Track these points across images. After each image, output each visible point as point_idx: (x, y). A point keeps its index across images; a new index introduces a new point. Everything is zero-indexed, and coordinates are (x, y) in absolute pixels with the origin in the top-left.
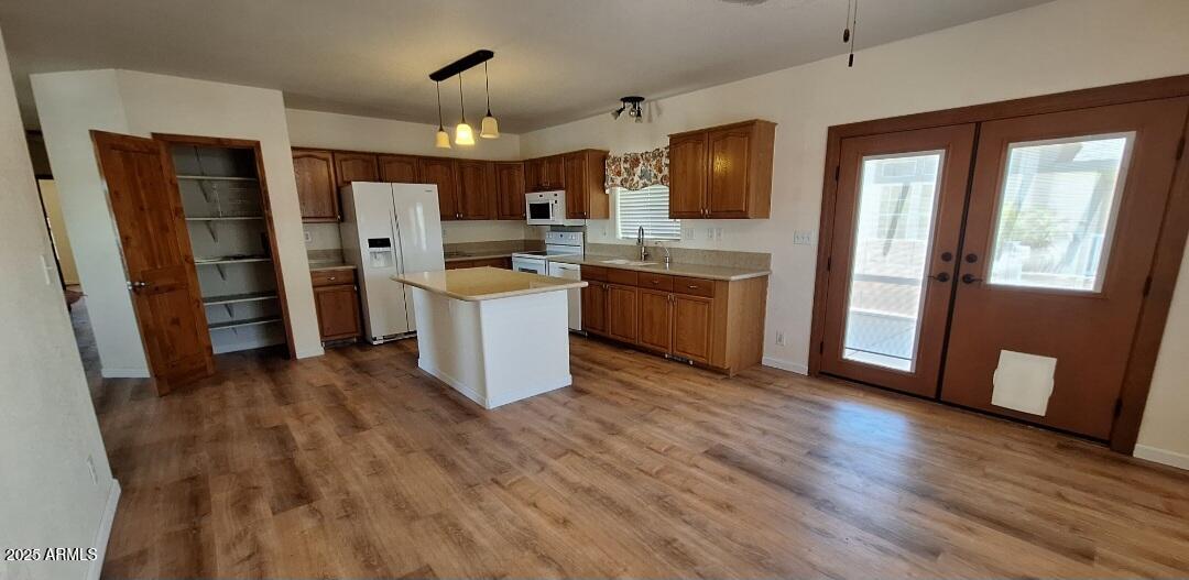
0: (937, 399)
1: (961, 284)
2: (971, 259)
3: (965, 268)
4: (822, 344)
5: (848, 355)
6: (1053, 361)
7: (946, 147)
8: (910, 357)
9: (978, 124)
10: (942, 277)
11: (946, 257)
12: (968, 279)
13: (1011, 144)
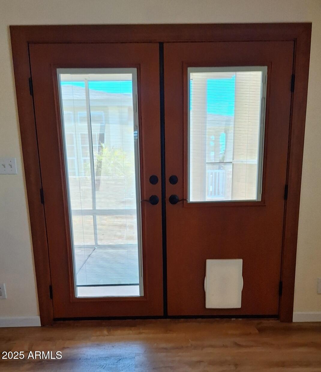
0: (166, 316)
1: (168, 205)
2: (174, 180)
3: (171, 190)
4: (51, 287)
5: (81, 293)
6: (240, 262)
7: (138, 66)
8: (138, 282)
9: (161, 44)
10: (153, 200)
11: (153, 180)
12: (174, 200)
13: (189, 69)
